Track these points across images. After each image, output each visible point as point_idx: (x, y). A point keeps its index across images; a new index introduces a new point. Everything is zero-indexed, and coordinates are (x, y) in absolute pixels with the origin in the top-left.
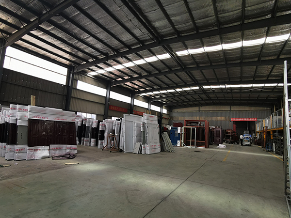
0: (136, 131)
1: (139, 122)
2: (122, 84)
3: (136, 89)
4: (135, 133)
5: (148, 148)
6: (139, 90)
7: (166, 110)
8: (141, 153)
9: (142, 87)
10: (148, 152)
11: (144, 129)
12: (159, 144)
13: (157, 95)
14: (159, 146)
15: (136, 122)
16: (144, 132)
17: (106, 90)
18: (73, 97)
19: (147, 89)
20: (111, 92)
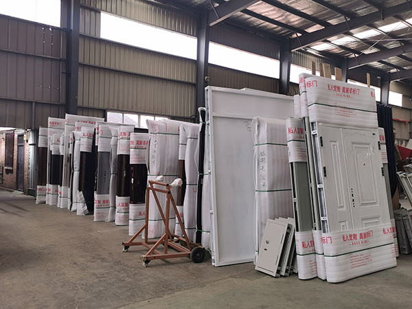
0: (265, 165)
1: (279, 122)
2: (239, 13)
3: (295, 29)
4: (263, 175)
5: (329, 248)
6: (304, 33)
7: (400, 96)
8: (292, 273)
9: (313, 20)
10: (330, 270)
11: (302, 152)
12: (389, 224)
13: (368, 43)
14: (390, 237)
15: (267, 121)
16: (303, 165)
17: (195, 40)
18: (84, 66)
19: (333, 22)
20: (211, 45)
